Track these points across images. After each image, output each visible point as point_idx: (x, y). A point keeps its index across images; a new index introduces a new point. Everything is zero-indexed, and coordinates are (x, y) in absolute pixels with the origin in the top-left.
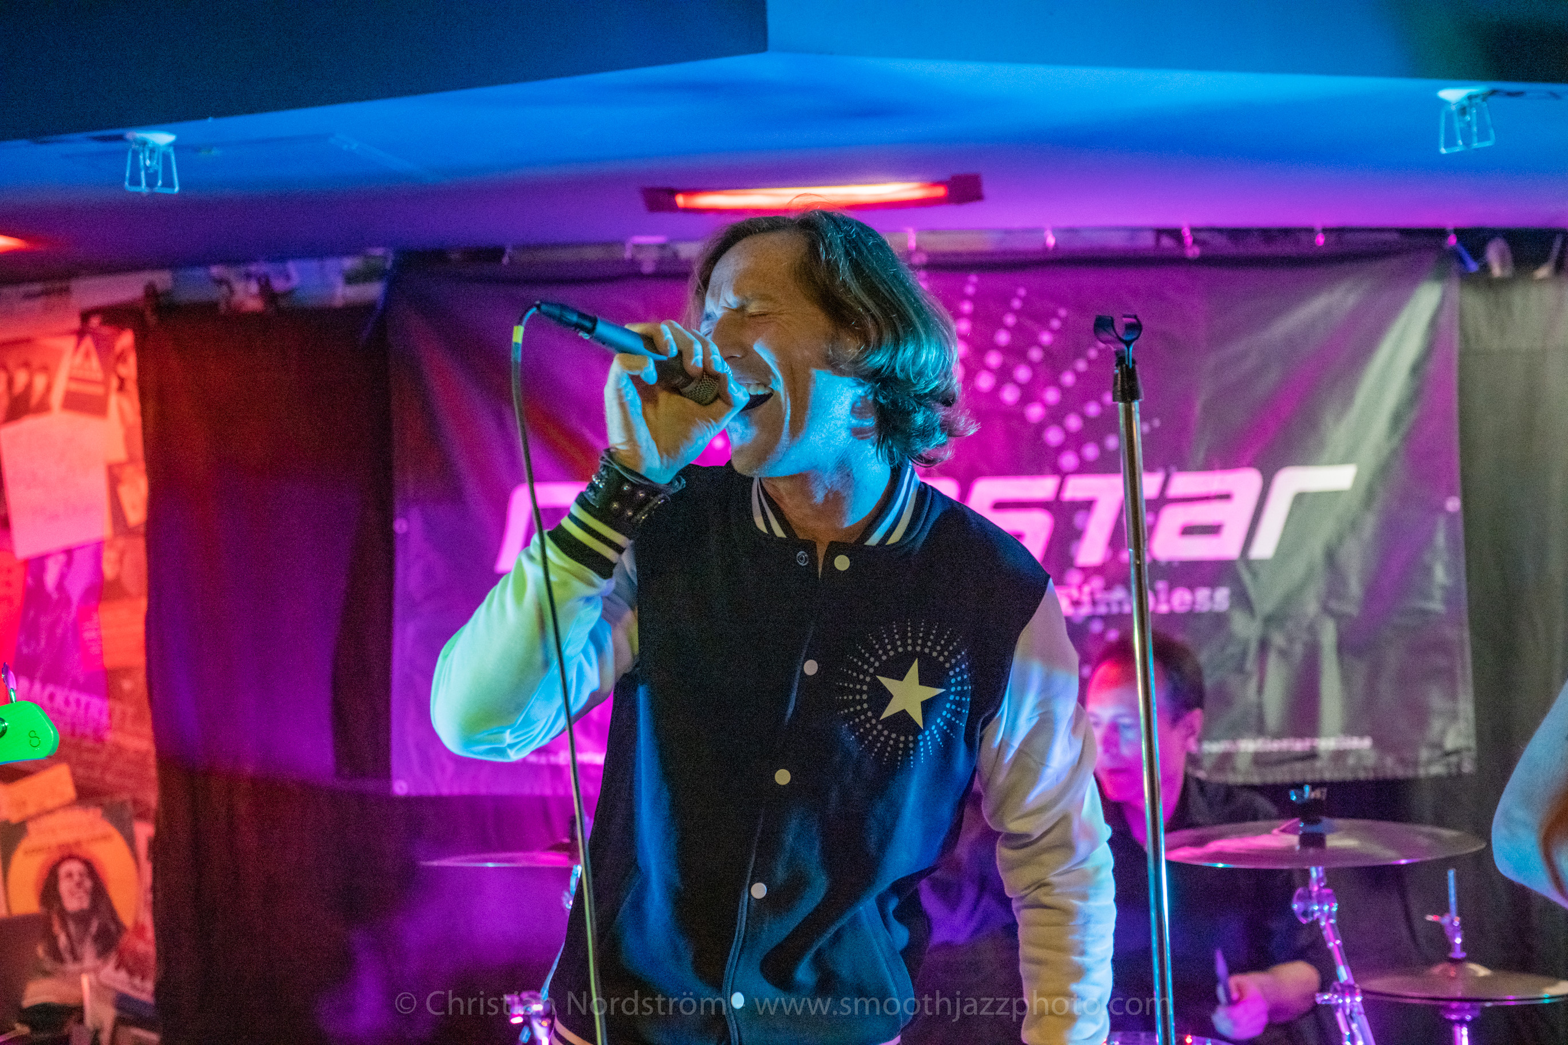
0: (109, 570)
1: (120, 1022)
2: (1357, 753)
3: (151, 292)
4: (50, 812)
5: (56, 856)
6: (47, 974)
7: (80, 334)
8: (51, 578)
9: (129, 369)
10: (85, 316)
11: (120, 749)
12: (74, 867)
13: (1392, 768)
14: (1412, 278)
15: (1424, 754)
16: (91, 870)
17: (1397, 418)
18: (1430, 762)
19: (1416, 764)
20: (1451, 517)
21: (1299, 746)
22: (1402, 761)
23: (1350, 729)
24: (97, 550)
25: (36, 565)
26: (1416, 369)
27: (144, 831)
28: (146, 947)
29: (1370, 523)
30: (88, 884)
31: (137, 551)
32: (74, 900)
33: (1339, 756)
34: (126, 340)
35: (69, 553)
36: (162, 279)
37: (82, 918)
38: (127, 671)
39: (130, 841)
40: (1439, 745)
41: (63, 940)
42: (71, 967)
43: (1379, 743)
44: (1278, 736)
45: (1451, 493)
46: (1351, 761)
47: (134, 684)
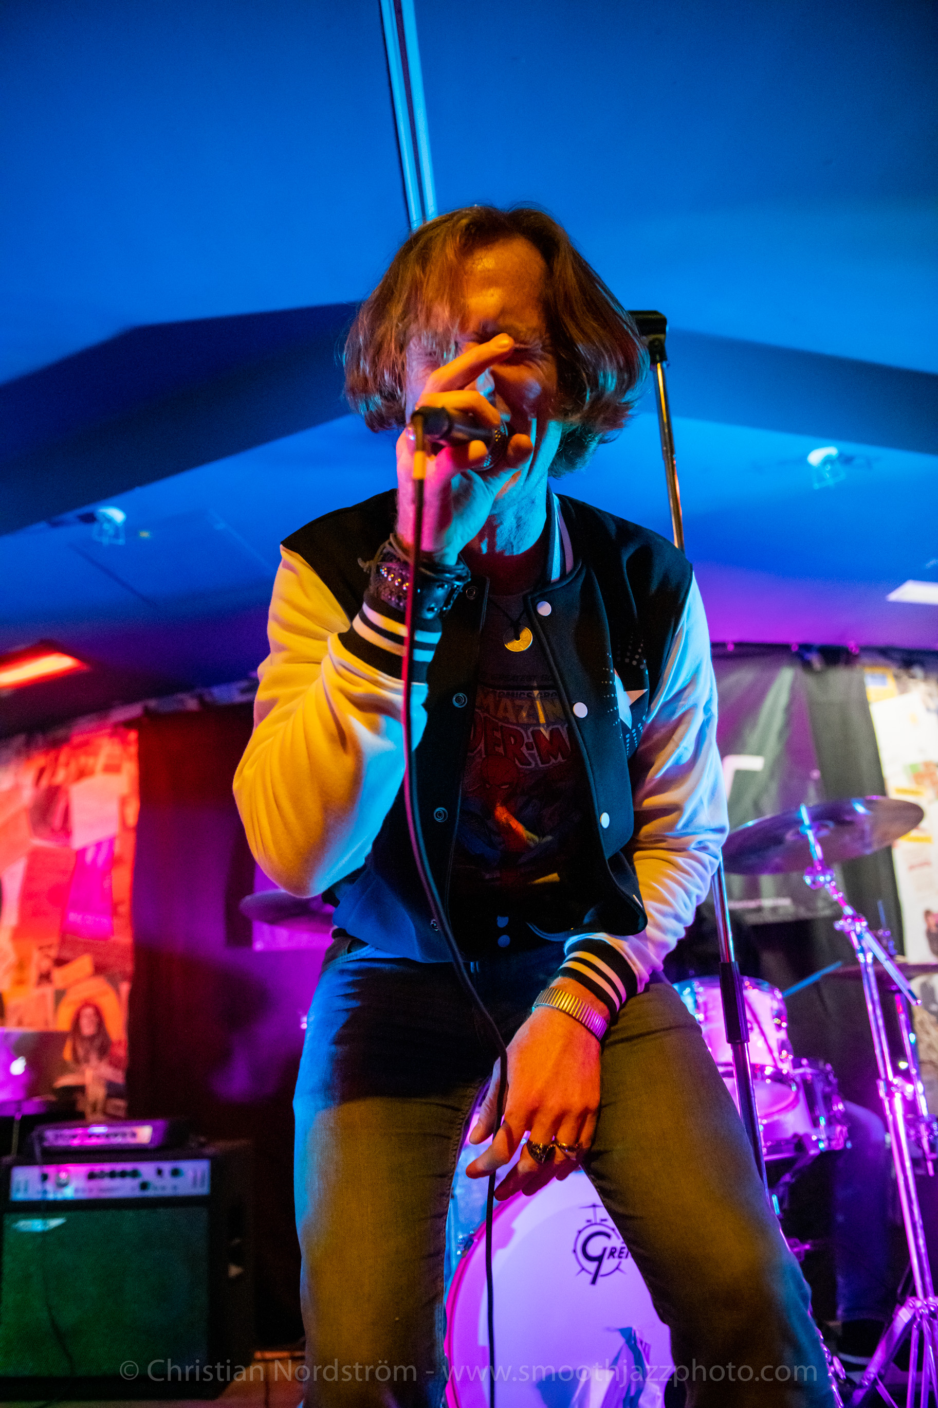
0: (117, 849)
1: (109, 1096)
2: (784, 907)
3: (147, 711)
4: (78, 981)
5: (79, 1005)
6: (72, 1071)
7: (112, 735)
8: (89, 856)
9: (133, 749)
10: (116, 725)
11: (115, 945)
12: (89, 1011)
13: (803, 913)
14: (777, 666)
15: (820, 904)
16: (98, 1013)
17: (781, 734)
18: (824, 908)
19: (814, 909)
20: (816, 782)
21: (752, 904)
22: (809, 909)
23: (779, 894)
24: (111, 842)
25: (82, 852)
26: (788, 709)
27: (125, 988)
28: (121, 1052)
29: (774, 788)
30: (95, 1019)
31: (131, 839)
32: (88, 1028)
33: (774, 909)
34: (133, 736)
35: (99, 845)
36: (152, 703)
37: (92, 1038)
38: (121, 902)
39: (118, 992)
40: (826, 899)
41: (81, 1052)
42: (84, 1066)
43: (796, 900)
44: (741, 899)
45: (813, 768)
46: (781, 911)
47: (124, 909)
